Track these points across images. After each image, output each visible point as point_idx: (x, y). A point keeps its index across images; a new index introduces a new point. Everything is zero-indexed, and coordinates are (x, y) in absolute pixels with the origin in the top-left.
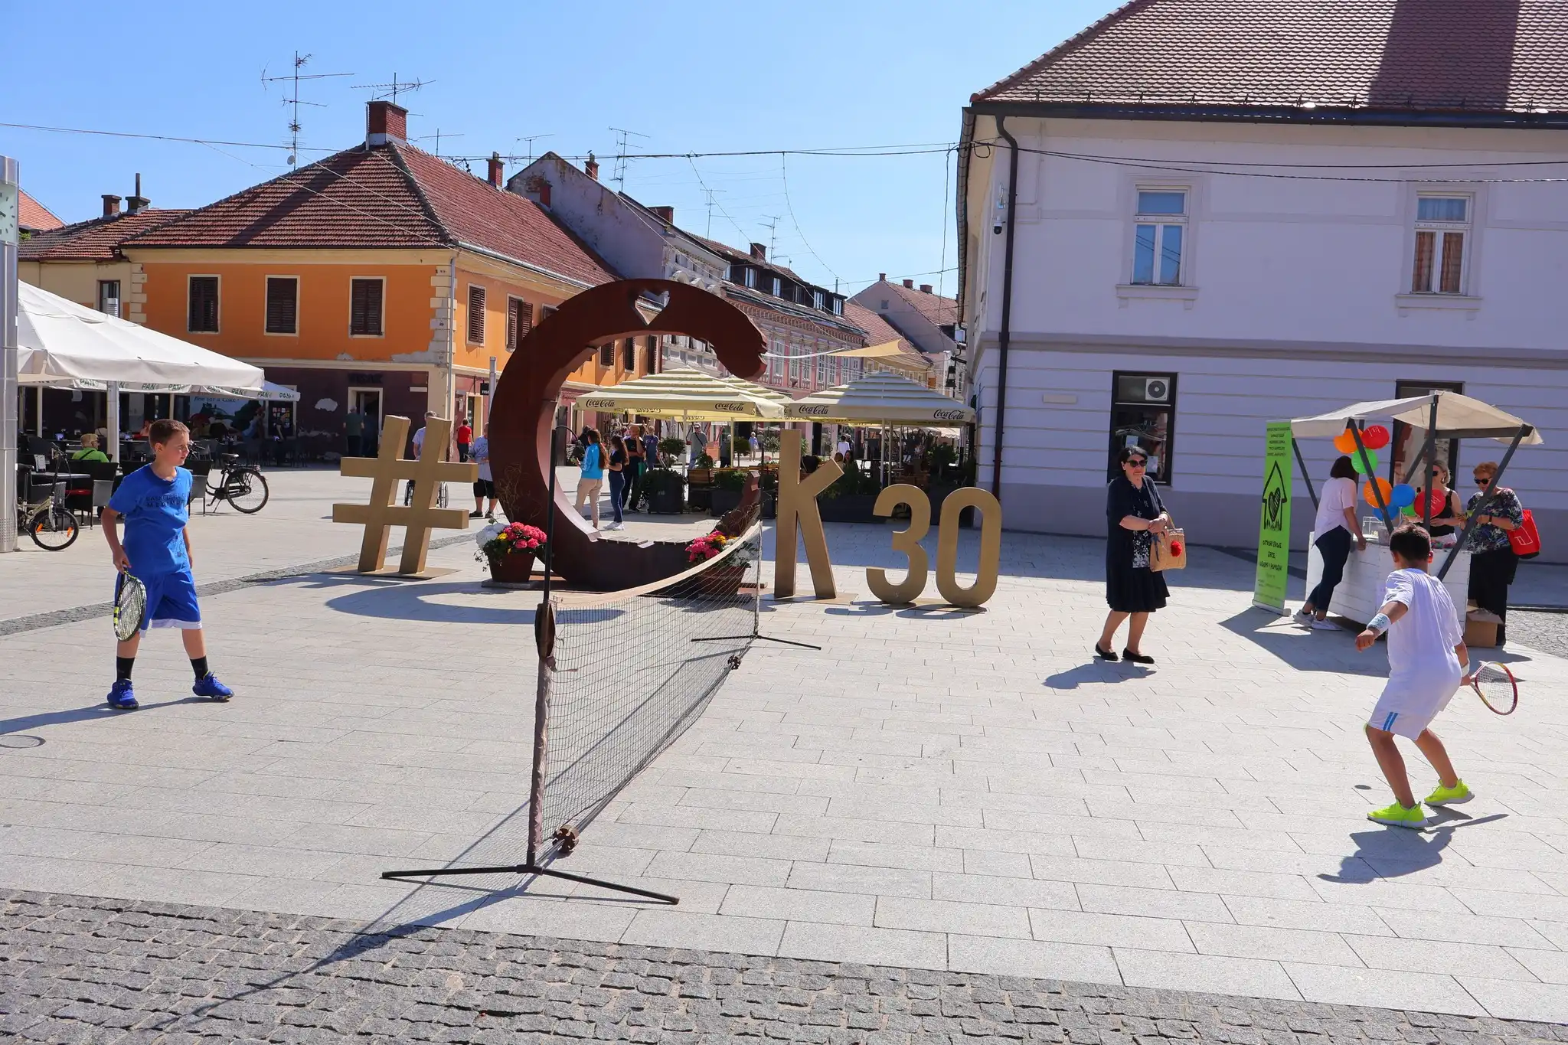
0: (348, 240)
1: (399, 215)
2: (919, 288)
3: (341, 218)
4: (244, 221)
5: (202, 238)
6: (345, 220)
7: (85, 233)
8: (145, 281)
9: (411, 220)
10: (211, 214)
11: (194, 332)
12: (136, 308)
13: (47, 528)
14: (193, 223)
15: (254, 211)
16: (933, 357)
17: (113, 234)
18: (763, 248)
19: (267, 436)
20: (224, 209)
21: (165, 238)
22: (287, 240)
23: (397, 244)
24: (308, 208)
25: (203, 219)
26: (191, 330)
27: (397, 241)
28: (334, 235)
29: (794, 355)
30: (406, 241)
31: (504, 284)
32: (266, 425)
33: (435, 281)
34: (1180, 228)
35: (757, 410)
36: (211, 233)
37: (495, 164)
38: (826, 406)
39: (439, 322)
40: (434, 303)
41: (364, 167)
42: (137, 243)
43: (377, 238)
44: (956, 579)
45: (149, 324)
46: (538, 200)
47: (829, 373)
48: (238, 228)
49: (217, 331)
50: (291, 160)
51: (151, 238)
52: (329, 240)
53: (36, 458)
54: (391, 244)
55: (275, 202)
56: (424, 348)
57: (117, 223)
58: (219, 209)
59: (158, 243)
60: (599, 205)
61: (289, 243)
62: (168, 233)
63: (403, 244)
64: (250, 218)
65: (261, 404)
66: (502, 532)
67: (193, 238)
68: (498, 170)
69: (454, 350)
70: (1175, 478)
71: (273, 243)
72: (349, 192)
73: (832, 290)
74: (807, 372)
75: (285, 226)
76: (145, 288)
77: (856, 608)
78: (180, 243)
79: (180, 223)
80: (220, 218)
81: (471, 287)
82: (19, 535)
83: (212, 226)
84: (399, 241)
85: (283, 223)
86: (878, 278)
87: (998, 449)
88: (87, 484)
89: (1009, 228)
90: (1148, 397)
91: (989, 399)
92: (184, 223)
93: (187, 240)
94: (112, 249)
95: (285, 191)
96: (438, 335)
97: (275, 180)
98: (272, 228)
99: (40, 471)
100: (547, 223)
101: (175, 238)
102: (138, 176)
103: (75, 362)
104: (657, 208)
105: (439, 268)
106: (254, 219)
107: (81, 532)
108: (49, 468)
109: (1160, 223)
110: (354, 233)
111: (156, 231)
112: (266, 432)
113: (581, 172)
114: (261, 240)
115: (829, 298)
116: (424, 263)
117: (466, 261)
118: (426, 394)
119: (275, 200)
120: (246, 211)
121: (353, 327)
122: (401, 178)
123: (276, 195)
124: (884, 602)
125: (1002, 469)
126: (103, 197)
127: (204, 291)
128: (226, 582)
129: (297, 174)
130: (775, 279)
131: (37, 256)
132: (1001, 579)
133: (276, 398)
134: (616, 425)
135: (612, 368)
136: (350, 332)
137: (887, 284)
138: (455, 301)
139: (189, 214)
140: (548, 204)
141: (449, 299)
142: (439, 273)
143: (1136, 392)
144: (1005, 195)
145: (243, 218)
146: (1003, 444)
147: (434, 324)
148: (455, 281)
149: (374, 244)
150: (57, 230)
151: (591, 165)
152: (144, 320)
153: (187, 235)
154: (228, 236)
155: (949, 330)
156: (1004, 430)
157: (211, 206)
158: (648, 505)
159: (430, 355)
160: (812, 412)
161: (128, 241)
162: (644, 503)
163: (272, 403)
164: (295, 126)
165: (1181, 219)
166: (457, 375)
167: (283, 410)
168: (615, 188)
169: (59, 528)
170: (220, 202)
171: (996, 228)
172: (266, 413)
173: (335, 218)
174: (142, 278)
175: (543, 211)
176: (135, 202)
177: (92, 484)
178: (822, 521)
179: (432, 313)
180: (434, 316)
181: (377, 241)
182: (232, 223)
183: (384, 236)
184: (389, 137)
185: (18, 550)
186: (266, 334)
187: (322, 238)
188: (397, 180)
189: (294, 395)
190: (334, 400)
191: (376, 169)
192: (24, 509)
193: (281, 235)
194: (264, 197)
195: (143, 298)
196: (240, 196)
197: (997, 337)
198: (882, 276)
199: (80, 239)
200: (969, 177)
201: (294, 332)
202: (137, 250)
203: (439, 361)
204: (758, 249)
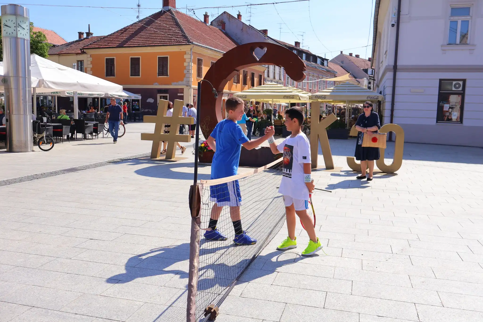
0: (156, 43)
1: (173, 34)
2: (355, 56)
3: (154, 36)
4: (123, 38)
5: (109, 45)
6: (155, 37)
7: (73, 45)
8: (91, 60)
9: (177, 36)
10: (112, 37)
11: (107, 77)
12: (89, 69)
13: (44, 143)
14: (106, 40)
15: (126, 35)
16: (360, 80)
17: (81, 45)
18: (299, 43)
19: (131, 112)
20: (116, 35)
21: (97, 45)
22: (137, 44)
23: (173, 44)
24: (143, 33)
25: (109, 38)
26: (106, 76)
27: (172, 43)
28: (152, 42)
29: (310, 81)
30: (175, 43)
31: (209, 57)
32: (131, 108)
33: (185, 57)
34: (468, 21)
35: (299, 98)
36: (112, 43)
37: (206, 16)
38: (325, 96)
39: (187, 71)
40: (185, 64)
41: (162, 18)
42: (89, 47)
43: (166, 42)
44: (384, 161)
45: (93, 75)
46: (221, 28)
47: (323, 87)
48: (120, 41)
49: (114, 76)
50: (138, 17)
51: (93, 45)
52: (150, 44)
53: (43, 118)
54: (171, 44)
55: (132, 32)
56: (182, 80)
57: (83, 41)
58: (115, 35)
59: (95, 47)
60: (242, 29)
61: (137, 45)
62: (98, 44)
63: (175, 44)
64: (124, 37)
65: (129, 101)
66: (202, 143)
67: (106, 45)
68: (207, 18)
69: (192, 80)
70: (464, 121)
71: (132, 45)
72: (157, 27)
73: (324, 57)
74: (315, 86)
75: (136, 39)
76: (92, 63)
77: (343, 173)
78: (102, 47)
79: (102, 40)
80: (115, 38)
81: (198, 58)
82: (34, 145)
83: (112, 40)
84: (173, 43)
85: (135, 39)
86: (340, 53)
87: (392, 111)
88: (61, 127)
89: (397, 25)
90: (454, 89)
91: (389, 91)
92: (103, 40)
93: (104, 46)
94: (81, 50)
95: (136, 28)
96: (187, 76)
97: (133, 24)
98: (131, 40)
99: (45, 123)
100: (224, 36)
101: (100, 45)
102: (89, 25)
103: (54, 83)
104: (262, 30)
105: (187, 52)
106: (126, 37)
107: (55, 145)
108: (48, 122)
109: (459, 19)
110: (158, 41)
111: (95, 43)
112: (131, 110)
113: (236, 18)
114: (128, 45)
115: (323, 60)
116: (182, 50)
117: (196, 49)
118: (183, 96)
119: (133, 31)
120: (123, 35)
121: (159, 73)
122: (174, 21)
123: (133, 29)
124: (354, 171)
125: (394, 118)
126: (78, 33)
127: (110, 63)
128: (101, 163)
129: (140, 21)
130: (304, 54)
131: (58, 53)
132: (404, 161)
133: (134, 98)
134: (248, 106)
135: (247, 86)
136: (157, 75)
137: (343, 55)
138: (192, 63)
139: (105, 37)
140: (225, 30)
141: (190, 63)
142: (187, 54)
143: (449, 87)
144: (396, 11)
145: (122, 38)
146: (394, 109)
147: (185, 72)
148: (192, 56)
149: (165, 44)
150: (64, 44)
151: (239, 16)
152: (92, 74)
153: (104, 44)
154: (117, 44)
155: (366, 71)
156: (395, 103)
157: (112, 34)
158: (259, 133)
159: (184, 82)
160: (320, 98)
161: (86, 47)
162: (258, 132)
163: (133, 100)
164: (139, 5)
165: (469, 17)
166: (193, 89)
167: (136, 102)
168: (248, 23)
169: (48, 143)
170: (115, 32)
171: (392, 24)
172: (131, 104)
173: (152, 36)
174: (90, 59)
175: (223, 33)
176: (88, 34)
177: (63, 127)
178: (328, 139)
179: (185, 68)
180: (185, 69)
181: (166, 43)
182: (119, 39)
183: (168, 41)
184: (170, 7)
185: (33, 151)
186: (130, 77)
187: (147, 43)
188: (173, 22)
189: (139, 97)
190: (153, 99)
191: (166, 19)
192: (36, 136)
193: (135, 43)
194: (129, 30)
195: (91, 66)
196: (121, 30)
197: (392, 67)
198: (342, 52)
199: (71, 47)
200: (380, 7)
201: (139, 76)
202: (89, 50)
203: (187, 84)
204: (297, 43)
